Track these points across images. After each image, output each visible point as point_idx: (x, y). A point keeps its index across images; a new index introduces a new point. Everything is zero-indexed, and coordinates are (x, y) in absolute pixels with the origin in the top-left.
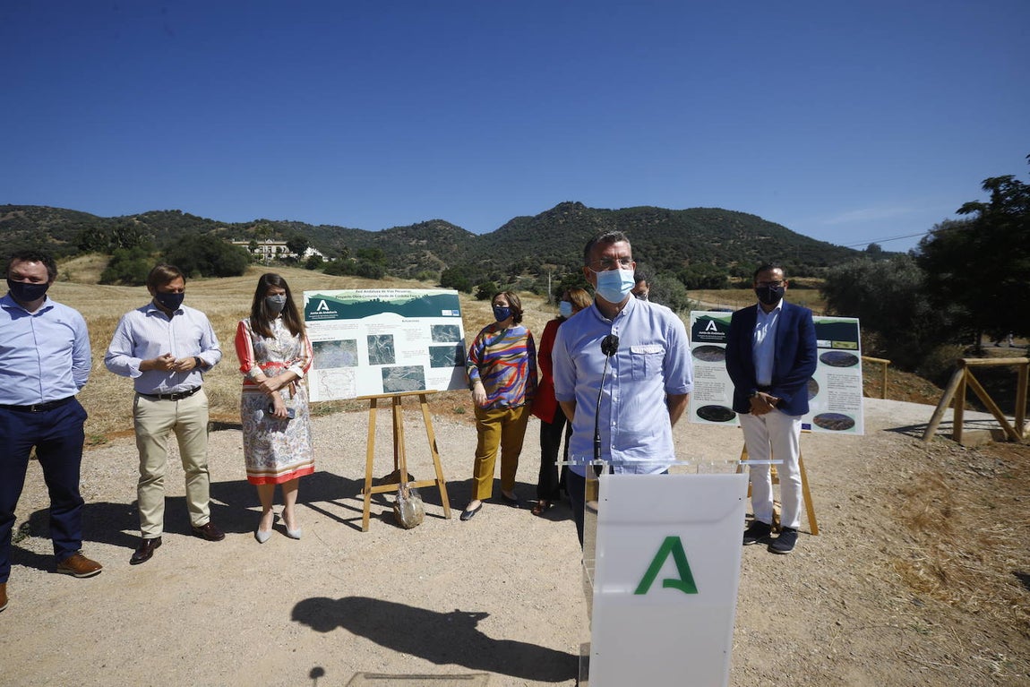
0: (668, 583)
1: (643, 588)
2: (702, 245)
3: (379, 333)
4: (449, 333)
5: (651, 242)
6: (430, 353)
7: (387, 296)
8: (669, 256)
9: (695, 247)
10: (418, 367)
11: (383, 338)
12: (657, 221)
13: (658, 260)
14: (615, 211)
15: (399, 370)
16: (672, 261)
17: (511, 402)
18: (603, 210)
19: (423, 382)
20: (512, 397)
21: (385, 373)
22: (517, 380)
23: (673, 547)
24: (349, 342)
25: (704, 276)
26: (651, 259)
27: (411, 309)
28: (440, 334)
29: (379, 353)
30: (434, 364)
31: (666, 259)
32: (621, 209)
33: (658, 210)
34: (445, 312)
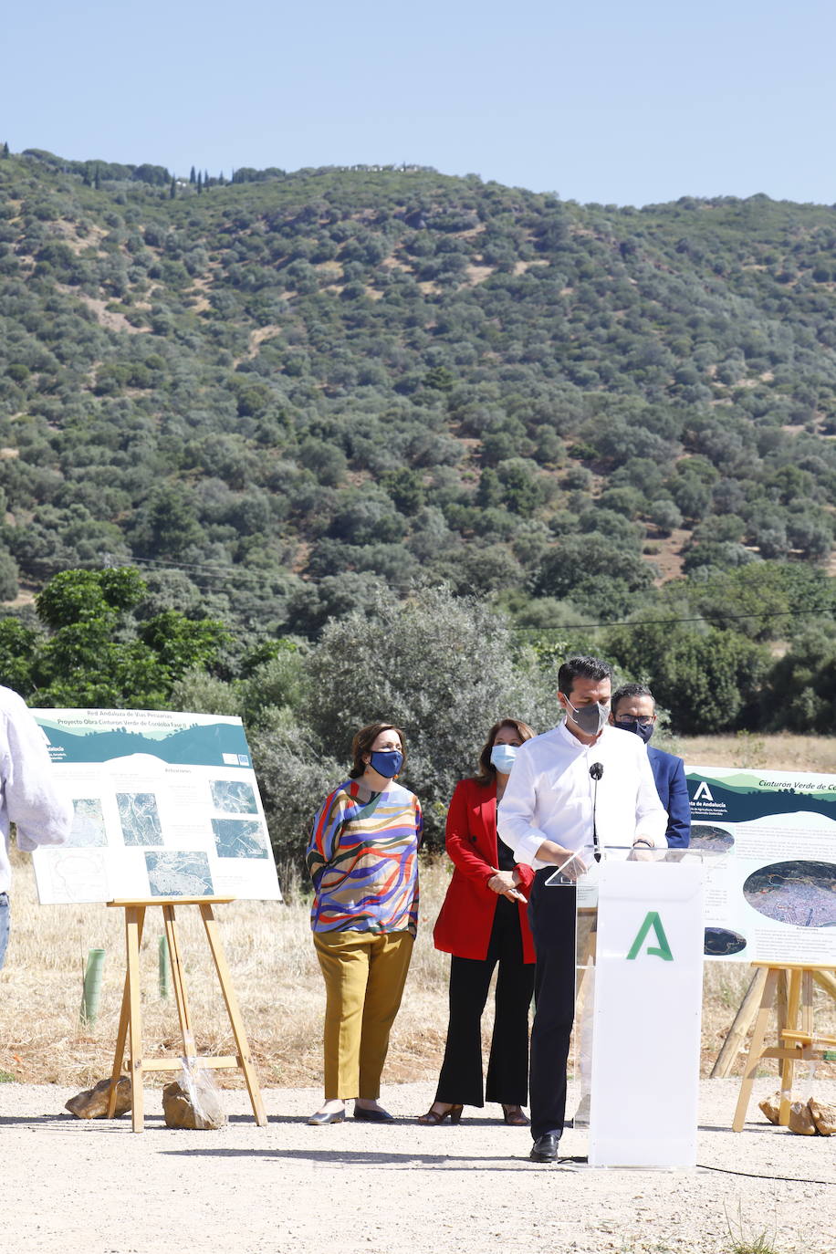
0: (651, 951)
1: (632, 955)
2: (766, 446)
3: (133, 790)
4: (238, 796)
5: (439, 410)
6: (215, 831)
7: (135, 723)
8: (558, 510)
9: (718, 458)
10: (198, 854)
11: (141, 799)
12: (480, 274)
13: (483, 529)
14: (203, 185)
15: (171, 857)
16: (574, 543)
17: (385, 922)
18: (116, 172)
19: (208, 881)
20: (387, 913)
21: (151, 863)
22: (398, 886)
23: (654, 920)
24: (90, 802)
25: (779, 651)
26: (437, 522)
27: (176, 750)
28: (225, 798)
29: (137, 825)
30: (224, 851)
31: (536, 530)
32: (243, 176)
33: (489, 198)
34: (229, 758)
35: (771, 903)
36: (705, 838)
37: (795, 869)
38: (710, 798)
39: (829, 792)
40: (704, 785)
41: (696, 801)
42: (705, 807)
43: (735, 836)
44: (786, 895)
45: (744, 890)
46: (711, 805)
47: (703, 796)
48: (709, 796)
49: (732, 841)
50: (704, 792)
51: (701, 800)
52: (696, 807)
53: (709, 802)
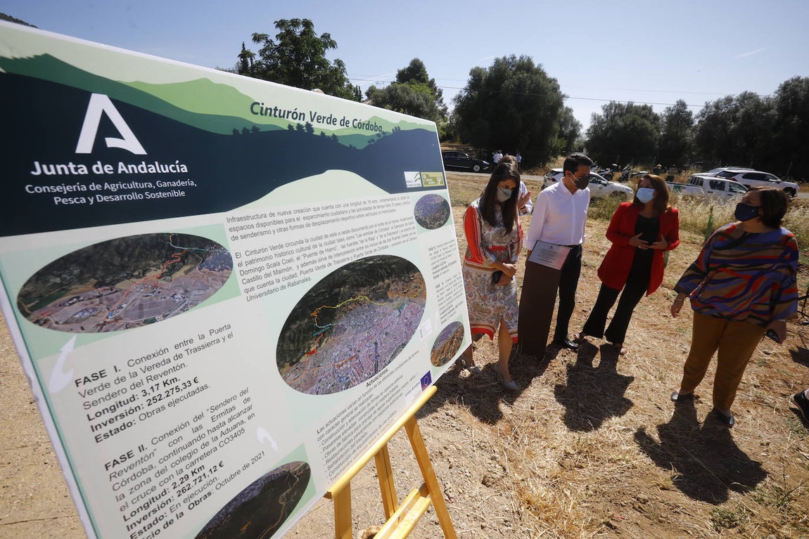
35: (327, 366)
36: (153, 274)
37: (343, 283)
38: (136, 148)
39: (358, 131)
40: (99, 105)
41: (87, 160)
42: (126, 178)
43: (232, 248)
44: (343, 337)
45: (280, 365)
46: (142, 168)
47: (111, 142)
48: (131, 143)
49: (225, 262)
50: (106, 127)
51: (101, 152)
52: (91, 178)
53: (136, 159)
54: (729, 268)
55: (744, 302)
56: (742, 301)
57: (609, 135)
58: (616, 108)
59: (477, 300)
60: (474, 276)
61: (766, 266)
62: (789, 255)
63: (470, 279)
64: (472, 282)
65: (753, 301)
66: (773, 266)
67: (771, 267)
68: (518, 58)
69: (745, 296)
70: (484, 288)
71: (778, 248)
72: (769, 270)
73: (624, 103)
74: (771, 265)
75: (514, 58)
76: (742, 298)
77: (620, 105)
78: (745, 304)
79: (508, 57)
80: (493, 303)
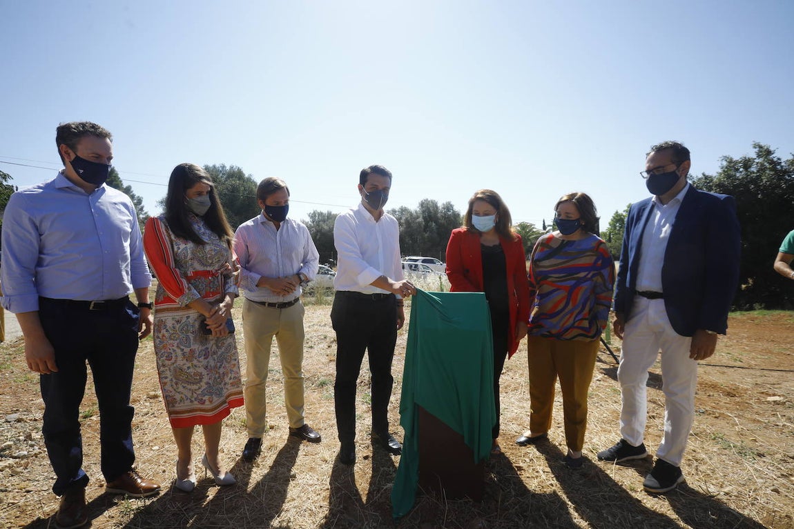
54: (550, 280)
55: (568, 317)
56: (565, 316)
57: (318, 237)
58: (319, 215)
59: (181, 362)
60: (170, 323)
61: (582, 275)
62: (600, 262)
63: (164, 331)
64: (167, 335)
65: (576, 316)
66: (587, 275)
67: (585, 276)
68: (228, 168)
69: (566, 311)
70: (188, 338)
71: (592, 255)
72: (585, 279)
73: (325, 211)
74: (586, 273)
75: (224, 167)
76: (564, 313)
77: (322, 213)
78: (568, 319)
79: (217, 165)
80: (204, 362)
